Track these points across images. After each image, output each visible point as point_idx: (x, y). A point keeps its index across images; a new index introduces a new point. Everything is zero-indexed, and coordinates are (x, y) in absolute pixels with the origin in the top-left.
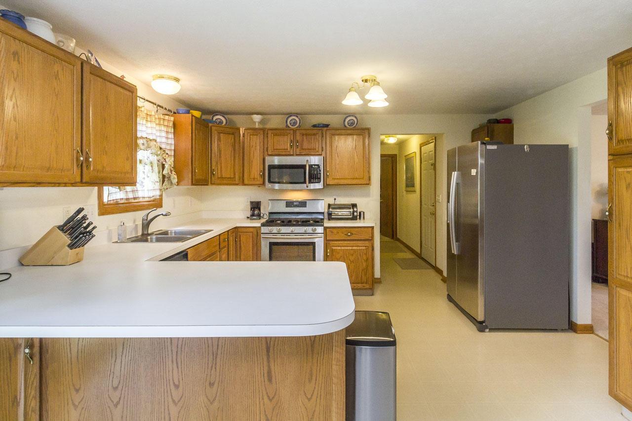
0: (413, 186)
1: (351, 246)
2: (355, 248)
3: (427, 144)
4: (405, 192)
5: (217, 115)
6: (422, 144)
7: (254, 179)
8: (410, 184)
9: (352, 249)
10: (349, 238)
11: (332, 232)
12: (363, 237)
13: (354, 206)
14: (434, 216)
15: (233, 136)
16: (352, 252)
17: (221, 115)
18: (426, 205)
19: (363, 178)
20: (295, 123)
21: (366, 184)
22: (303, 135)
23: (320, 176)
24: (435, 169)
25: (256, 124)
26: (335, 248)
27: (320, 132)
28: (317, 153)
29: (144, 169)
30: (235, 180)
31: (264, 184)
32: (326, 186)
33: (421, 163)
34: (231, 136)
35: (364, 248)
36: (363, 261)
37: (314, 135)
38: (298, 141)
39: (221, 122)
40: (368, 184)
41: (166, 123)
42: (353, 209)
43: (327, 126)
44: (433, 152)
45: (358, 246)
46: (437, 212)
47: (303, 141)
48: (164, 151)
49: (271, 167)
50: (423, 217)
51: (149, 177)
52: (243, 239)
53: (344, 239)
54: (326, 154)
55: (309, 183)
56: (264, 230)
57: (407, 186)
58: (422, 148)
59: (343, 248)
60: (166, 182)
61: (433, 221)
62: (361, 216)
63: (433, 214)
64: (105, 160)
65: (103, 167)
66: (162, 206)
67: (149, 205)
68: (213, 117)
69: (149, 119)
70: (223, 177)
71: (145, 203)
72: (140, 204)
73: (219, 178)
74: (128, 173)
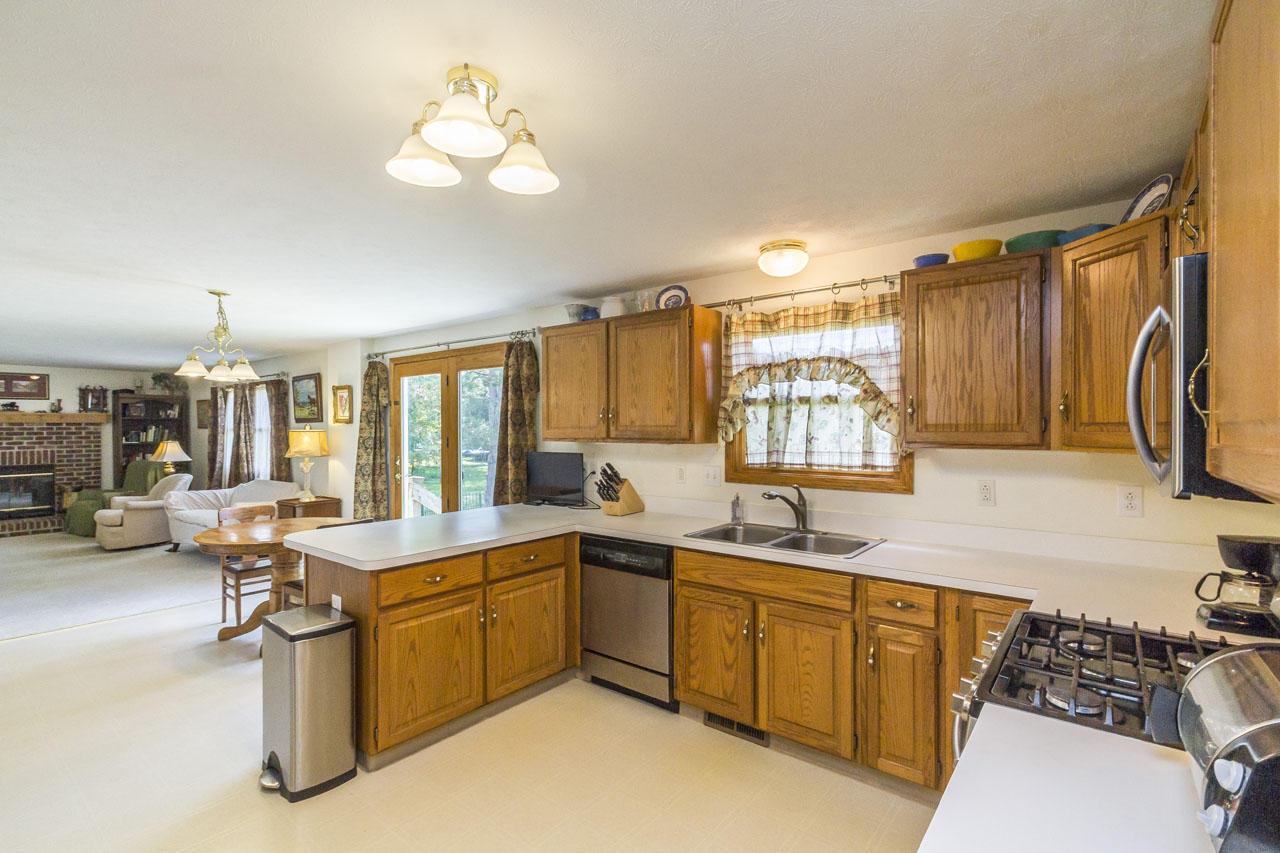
5: (1153, 185)
15: (1137, 253)
34: (1126, 259)
64: (633, 413)
65: (632, 422)
66: (908, 489)
67: (857, 482)
68: (1137, 201)
69: (801, 322)
70: (1098, 420)
71: (851, 478)
72: (835, 477)
73: (1086, 424)
74: (671, 426)
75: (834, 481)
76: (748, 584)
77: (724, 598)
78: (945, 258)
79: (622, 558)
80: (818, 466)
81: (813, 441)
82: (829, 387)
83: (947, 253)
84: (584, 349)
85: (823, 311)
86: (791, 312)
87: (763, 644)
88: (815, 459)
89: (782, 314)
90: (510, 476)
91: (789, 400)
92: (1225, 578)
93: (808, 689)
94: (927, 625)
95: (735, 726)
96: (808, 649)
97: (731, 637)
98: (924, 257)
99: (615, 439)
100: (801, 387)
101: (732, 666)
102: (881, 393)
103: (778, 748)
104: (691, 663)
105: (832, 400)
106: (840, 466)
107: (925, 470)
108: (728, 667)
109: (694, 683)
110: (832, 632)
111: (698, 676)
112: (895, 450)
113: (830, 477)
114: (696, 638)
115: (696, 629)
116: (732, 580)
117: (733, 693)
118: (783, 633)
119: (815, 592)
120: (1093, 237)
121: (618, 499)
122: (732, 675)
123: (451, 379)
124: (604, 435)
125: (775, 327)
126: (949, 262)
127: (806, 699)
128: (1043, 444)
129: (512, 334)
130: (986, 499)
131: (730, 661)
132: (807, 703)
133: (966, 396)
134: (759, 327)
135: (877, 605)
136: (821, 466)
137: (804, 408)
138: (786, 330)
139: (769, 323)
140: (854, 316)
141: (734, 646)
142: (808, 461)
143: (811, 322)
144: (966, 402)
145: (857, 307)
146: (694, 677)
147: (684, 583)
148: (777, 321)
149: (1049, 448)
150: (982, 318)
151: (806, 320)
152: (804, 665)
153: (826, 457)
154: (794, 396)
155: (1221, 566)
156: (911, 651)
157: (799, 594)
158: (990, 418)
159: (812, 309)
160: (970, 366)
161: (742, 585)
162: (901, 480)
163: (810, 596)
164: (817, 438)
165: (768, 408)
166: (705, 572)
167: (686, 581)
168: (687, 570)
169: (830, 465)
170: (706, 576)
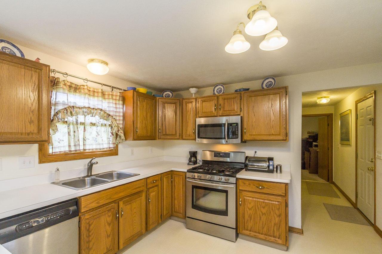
0: (348, 140)
1: (263, 199)
2: (267, 201)
3: (364, 100)
4: (340, 145)
5: (166, 91)
6: (358, 101)
7: (189, 135)
8: (345, 138)
9: (264, 202)
10: (260, 191)
11: (245, 184)
12: (275, 192)
13: (271, 159)
14: (372, 173)
15: (175, 105)
16: (264, 205)
17: (169, 91)
18: (362, 158)
19: (279, 135)
20: (221, 91)
21: (283, 140)
22: (225, 99)
23: (238, 133)
24: (374, 124)
25: (192, 95)
26: (247, 198)
27: (239, 95)
28: (237, 114)
29: (97, 129)
30: (177, 136)
31: (195, 139)
32: (243, 142)
33: (357, 119)
34: (173, 105)
35: (277, 203)
36: (275, 216)
37: (234, 98)
38: (220, 104)
39: (169, 96)
40: (286, 140)
41: (114, 97)
42: (269, 162)
43: (248, 89)
44: (372, 107)
45: (270, 200)
46: (377, 168)
47: (224, 103)
48: (112, 117)
49: (200, 126)
50: (359, 171)
51: (99, 135)
52: (177, 179)
53: (256, 191)
54: (244, 114)
55: (228, 139)
56: (189, 175)
57: (342, 139)
58: (358, 104)
59: (254, 199)
60: (118, 138)
61: (372, 178)
62: (278, 169)
63: (372, 170)
66: (117, 154)
68: (163, 93)
69: (96, 94)
70: (167, 134)
73: (164, 135)
74: (32, 134)
76: (116, 197)
77: (107, 208)
79: (42, 220)
81: (86, 140)
82: (93, 119)
85: (96, 91)
88: (87, 148)
89: (82, 87)
91: (77, 123)
93: (135, 221)
96: (135, 208)
97: (110, 223)
101: (110, 235)
104: (90, 250)
105: (93, 124)
106: (96, 149)
108: (108, 236)
110: (140, 198)
112: (114, 142)
114: (93, 236)
115: (92, 231)
116: (110, 198)
117: (110, 246)
122: (110, 239)
127: (134, 225)
128: (155, 139)
131: (109, 233)
135: (149, 184)
137: (82, 127)
140: (107, 97)
142: (84, 148)
143: (91, 93)
148: (80, 89)
150: (148, 109)
152: (134, 214)
153: (92, 146)
154: (79, 122)
156: (155, 193)
157: (133, 191)
159: (92, 89)
161: (114, 198)
163: (135, 190)
164: (89, 139)
165: (67, 126)
166: (97, 202)
167: (86, 211)
168: (88, 205)
169: (92, 149)
170: (98, 203)
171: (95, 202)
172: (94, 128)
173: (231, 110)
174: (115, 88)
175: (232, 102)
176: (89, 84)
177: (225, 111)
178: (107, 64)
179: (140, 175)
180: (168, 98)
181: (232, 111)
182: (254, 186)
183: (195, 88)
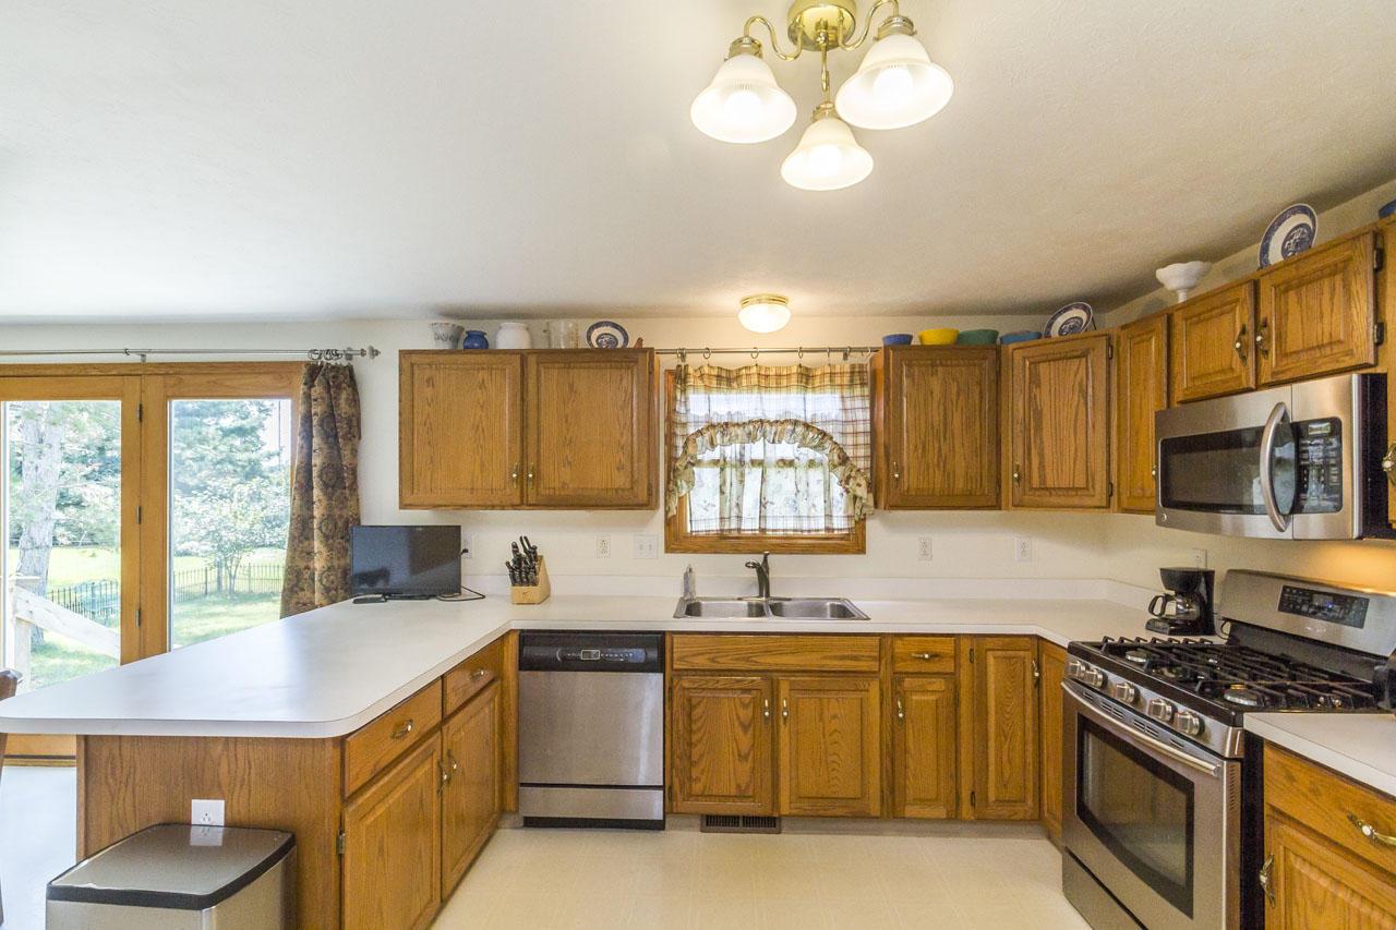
5: (1066, 310)
11: (1291, 778)
15: (1083, 360)
17: (1077, 308)
20: (1304, 243)
22: (1287, 289)
23: (1340, 475)
25: (1178, 297)
26: (1306, 871)
29: (796, 476)
30: (1094, 496)
34: (1075, 362)
37: (1334, 272)
38: (1266, 322)
39: (1076, 327)
47: (1285, 316)
48: (831, 438)
49: (1171, 449)
53: (1350, 845)
59: (1342, 894)
64: (566, 474)
65: (564, 483)
66: (861, 550)
67: (813, 546)
68: (1054, 318)
69: (762, 382)
70: (1047, 485)
71: (804, 541)
72: (787, 542)
73: (1036, 489)
74: (623, 490)
75: (791, 545)
76: (768, 661)
77: (738, 681)
78: (910, 338)
79: (596, 654)
80: (773, 530)
81: (768, 506)
82: (786, 450)
83: (910, 333)
84: (482, 385)
85: (785, 373)
86: (754, 370)
87: (785, 723)
88: (770, 525)
89: (743, 371)
90: (319, 564)
91: (741, 462)
92: (1167, 598)
93: (835, 758)
94: (947, 670)
95: (741, 822)
96: (835, 717)
97: (747, 723)
98: (895, 336)
99: (533, 505)
100: (756, 450)
101: (747, 755)
102: (848, 458)
103: (793, 830)
104: (692, 764)
105: (788, 463)
106: (794, 530)
107: (876, 530)
108: (743, 758)
109: (697, 788)
110: (859, 695)
111: (703, 778)
112: (850, 512)
113: (783, 541)
114: (700, 735)
115: (699, 724)
116: (747, 660)
117: (748, 787)
118: (809, 706)
119: (843, 658)
120: (1029, 343)
121: (535, 584)
122: (748, 766)
123: (150, 412)
124: (517, 501)
125: (735, 385)
126: (913, 343)
127: (833, 770)
128: (997, 506)
129: (313, 351)
130: (925, 554)
131: (745, 748)
132: (835, 774)
133: (942, 464)
134: (714, 382)
135: (904, 660)
136: (776, 530)
137: (758, 471)
138: (750, 388)
139: (727, 379)
140: (817, 382)
141: (750, 732)
142: (762, 527)
143: (773, 383)
144: (942, 469)
145: (819, 372)
146: (698, 779)
147: (680, 673)
148: (738, 377)
149: (1000, 509)
150: (954, 398)
151: (768, 380)
152: (831, 735)
153: (781, 521)
154: (747, 459)
155: (1163, 591)
156: (932, 698)
157: (828, 662)
158: (960, 485)
159: (774, 370)
160: (945, 439)
161: (761, 664)
162: (853, 542)
163: (836, 663)
164: (772, 503)
165: (718, 470)
166: (712, 656)
167: (686, 670)
168: (687, 656)
169: (784, 530)
170: (713, 660)
171: (707, 656)
172: (791, 471)
173: (1320, 347)
174: (851, 350)
175: (1327, 296)
176: (763, 359)
177: (1291, 353)
178: (781, 300)
179: (868, 619)
180: (1075, 336)
181: (1328, 351)
182: (1343, 810)
183: (1199, 263)
